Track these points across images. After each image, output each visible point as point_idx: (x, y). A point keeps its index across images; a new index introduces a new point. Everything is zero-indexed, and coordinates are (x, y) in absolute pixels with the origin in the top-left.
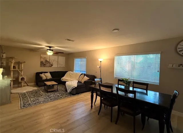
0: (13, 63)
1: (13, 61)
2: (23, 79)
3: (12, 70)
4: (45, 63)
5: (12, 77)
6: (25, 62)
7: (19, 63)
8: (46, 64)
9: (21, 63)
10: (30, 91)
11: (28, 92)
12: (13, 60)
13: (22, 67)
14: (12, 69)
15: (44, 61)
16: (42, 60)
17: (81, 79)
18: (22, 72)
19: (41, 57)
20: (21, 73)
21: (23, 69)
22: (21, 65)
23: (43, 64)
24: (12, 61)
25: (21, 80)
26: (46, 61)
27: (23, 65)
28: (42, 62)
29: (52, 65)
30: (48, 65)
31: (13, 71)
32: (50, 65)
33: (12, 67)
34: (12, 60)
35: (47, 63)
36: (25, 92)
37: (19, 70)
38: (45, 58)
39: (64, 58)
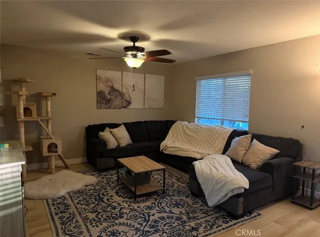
0: (24, 97)
1: (24, 92)
2: (52, 147)
3: (22, 121)
4: (109, 97)
5: (23, 141)
6: (54, 94)
7: (38, 98)
8: (113, 98)
9: (46, 98)
10: (79, 192)
11: (75, 193)
12: (24, 89)
13: (49, 110)
14: (22, 118)
15: (107, 91)
16: (102, 87)
17: (242, 153)
18: (50, 125)
19: (98, 78)
20: (48, 127)
21: (50, 115)
22: (44, 102)
23: (103, 100)
24: (21, 93)
25: (49, 151)
26: (113, 89)
27: (49, 102)
28: (100, 94)
29: (129, 103)
30: (118, 102)
31: (25, 122)
32: (125, 104)
33: (22, 111)
34: (21, 90)
35: (116, 97)
36: (63, 192)
37: (41, 120)
38: (109, 80)
39: (162, 78)
